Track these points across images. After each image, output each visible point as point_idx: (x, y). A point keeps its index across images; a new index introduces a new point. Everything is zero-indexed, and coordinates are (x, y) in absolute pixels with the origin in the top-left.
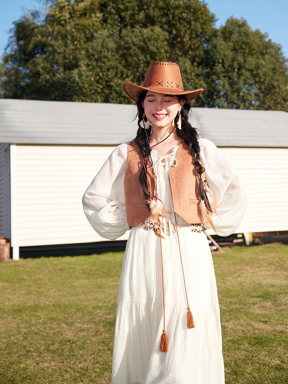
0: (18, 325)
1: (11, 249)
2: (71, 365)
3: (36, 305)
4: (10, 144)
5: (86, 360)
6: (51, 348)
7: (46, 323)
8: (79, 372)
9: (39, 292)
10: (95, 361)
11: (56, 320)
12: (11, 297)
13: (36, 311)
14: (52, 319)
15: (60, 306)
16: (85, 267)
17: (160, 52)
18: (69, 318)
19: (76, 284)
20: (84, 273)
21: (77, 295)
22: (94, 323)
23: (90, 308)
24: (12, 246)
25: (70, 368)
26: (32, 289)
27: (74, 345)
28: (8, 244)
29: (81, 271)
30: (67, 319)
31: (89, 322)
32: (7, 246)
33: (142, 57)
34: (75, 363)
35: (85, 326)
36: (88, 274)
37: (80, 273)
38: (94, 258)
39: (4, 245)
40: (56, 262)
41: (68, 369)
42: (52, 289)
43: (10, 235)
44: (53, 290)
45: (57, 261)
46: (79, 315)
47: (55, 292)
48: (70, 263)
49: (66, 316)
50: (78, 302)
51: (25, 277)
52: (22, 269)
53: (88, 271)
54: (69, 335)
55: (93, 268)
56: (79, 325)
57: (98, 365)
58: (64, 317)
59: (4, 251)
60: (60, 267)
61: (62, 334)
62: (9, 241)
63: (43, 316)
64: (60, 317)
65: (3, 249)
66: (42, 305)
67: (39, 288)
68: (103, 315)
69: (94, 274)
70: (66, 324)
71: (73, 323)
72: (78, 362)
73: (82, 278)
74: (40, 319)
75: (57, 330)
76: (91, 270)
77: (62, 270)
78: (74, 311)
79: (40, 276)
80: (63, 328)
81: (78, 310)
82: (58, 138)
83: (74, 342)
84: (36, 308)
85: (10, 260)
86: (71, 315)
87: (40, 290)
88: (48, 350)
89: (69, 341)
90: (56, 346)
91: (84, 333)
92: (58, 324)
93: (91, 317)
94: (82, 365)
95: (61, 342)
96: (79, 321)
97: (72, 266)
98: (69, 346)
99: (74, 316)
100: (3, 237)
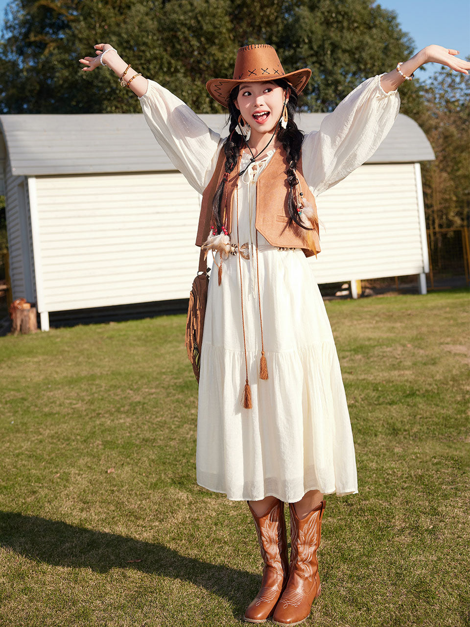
0: (78, 394)
1: (38, 316)
2: (147, 420)
3: (92, 375)
4: (26, 178)
5: (162, 416)
6: (122, 409)
7: (109, 391)
8: (156, 424)
9: (90, 363)
10: (173, 416)
11: (119, 388)
12: (58, 370)
13: (94, 380)
14: (115, 386)
15: (120, 374)
16: (139, 333)
18: (134, 384)
19: (132, 352)
20: (139, 339)
21: (137, 363)
22: (163, 387)
23: (155, 375)
24: (40, 311)
25: (147, 421)
26: (80, 359)
27: (145, 405)
28: (34, 310)
29: (135, 338)
30: (132, 385)
31: (156, 387)
32: (32, 312)
34: (151, 418)
35: (153, 390)
36: (145, 341)
37: (134, 341)
38: (146, 323)
39: (29, 311)
40: (99, 330)
41: (146, 423)
42: (105, 358)
43: (36, 297)
44: (107, 360)
45: (100, 328)
46: (145, 381)
47: (109, 362)
48: (119, 330)
49: (130, 383)
50: (140, 369)
51: (66, 349)
52: (58, 340)
53: (143, 337)
54: (138, 398)
55: (149, 333)
56: (147, 390)
57: (176, 419)
58: (128, 384)
59: (29, 319)
60: (106, 335)
61: (130, 399)
62: (34, 305)
63: (103, 384)
64: (123, 384)
65: (28, 316)
66: (99, 374)
67: (89, 359)
68: (171, 379)
69: (151, 341)
70: (131, 390)
71: (138, 389)
72: (154, 417)
73: (139, 346)
74: (101, 387)
75: (123, 396)
76: (147, 337)
77: (111, 338)
78: (137, 377)
79: (86, 346)
80: (129, 393)
81: (142, 377)
82: (91, 166)
83: (144, 403)
84: (92, 378)
85: (39, 331)
86: (135, 382)
87: (90, 360)
88: (118, 411)
89: (139, 402)
90: (127, 408)
91: (154, 396)
92: (122, 391)
93: (158, 382)
94: (158, 419)
95: (131, 405)
96: (146, 386)
97: (122, 333)
98: (141, 407)
99: (139, 383)
100: (25, 300)
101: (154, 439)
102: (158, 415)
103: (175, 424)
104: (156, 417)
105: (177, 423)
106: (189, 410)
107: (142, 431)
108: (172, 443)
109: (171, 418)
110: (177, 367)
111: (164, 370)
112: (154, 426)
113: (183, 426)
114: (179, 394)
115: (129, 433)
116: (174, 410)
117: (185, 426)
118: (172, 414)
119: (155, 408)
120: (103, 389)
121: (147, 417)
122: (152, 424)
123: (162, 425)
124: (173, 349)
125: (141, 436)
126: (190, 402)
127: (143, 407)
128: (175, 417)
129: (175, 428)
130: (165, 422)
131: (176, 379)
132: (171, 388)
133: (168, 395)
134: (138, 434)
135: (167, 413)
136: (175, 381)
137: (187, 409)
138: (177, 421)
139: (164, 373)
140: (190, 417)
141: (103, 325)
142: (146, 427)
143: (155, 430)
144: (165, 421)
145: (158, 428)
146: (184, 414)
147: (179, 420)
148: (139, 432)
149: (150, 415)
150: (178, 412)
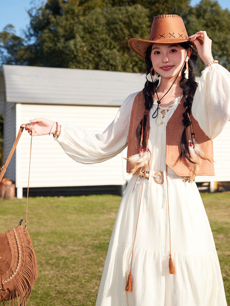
1: (16, 189)
2: (65, 274)
3: (38, 232)
4: (16, 103)
5: (77, 271)
6: (50, 262)
7: (46, 245)
8: (71, 278)
9: (39, 223)
11: (53, 243)
14: (51, 242)
15: (56, 233)
16: (76, 205)
17: (142, 27)
19: (69, 218)
20: (75, 209)
21: (70, 226)
22: (84, 246)
23: (80, 236)
24: (17, 187)
26: (33, 220)
27: (67, 260)
28: (14, 186)
29: (72, 209)
30: (62, 242)
31: (79, 245)
32: (12, 187)
33: (126, 32)
34: (68, 272)
35: (76, 248)
36: (79, 211)
38: (83, 199)
39: (10, 186)
41: (63, 276)
42: (50, 220)
43: (15, 178)
44: (51, 222)
45: (53, 199)
46: (72, 240)
48: (64, 202)
50: (70, 231)
52: (25, 205)
53: (78, 208)
54: (63, 253)
55: (82, 206)
56: (71, 247)
58: (60, 241)
59: (10, 191)
60: (55, 204)
61: (58, 253)
62: (14, 183)
63: (43, 240)
64: (56, 241)
65: (9, 189)
66: (42, 232)
67: (39, 220)
68: (90, 240)
70: (61, 246)
71: (66, 246)
72: (70, 271)
73: (74, 214)
74: (41, 242)
75: (54, 250)
76: (80, 208)
77: (57, 207)
78: (67, 237)
79: (40, 211)
80: (58, 249)
81: (70, 237)
83: (67, 259)
84: (37, 234)
85: (15, 198)
86: (65, 240)
87: (40, 221)
88: (47, 263)
89: (64, 257)
90: (54, 261)
91: (75, 253)
92: (55, 246)
93: (80, 242)
94: (73, 274)
95: (57, 258)
96: (71, 244)
97: (65, 204)
98: (64, 261)
99: (68, 241)
100: (9, 179)
101: (66, 292)
102: (74, 270)
103: (85, 279)
104: (72, 272)
105: (87, 278)
106: (98, 268)
107: (59, 283)
108: (79, 297)
109: (84, 273)
110: (96, 231)
111: (87, 233)
112: (69, 279)
113: (91, 280)
114: (94, 253)
115: (50, 284)
116: (87, 267)
117: (93, 281)
118: (84, 270)
119: (73, 263)
120: (42, 243)
121: (66, 272)
122: (68, 277)
123: (75, 279)
124: (95, 218)
125: (57, 288)
126: (100, 261)
127: (65, 261)
128: (86, 273)
129: (85, 282)
130: (78, 277)
131: (94, 240)
132: (89, 247)
133: (86, 253)
134: (56, 286)
135: (81, 269)
136: (94, 242)
137: (97, 266)
138: (87, 276)
139: (87, 235)
140: (98, 274)
141: (56, 198)
142: (63, 280)
143: (69, 283)
144: (78, 275)
145: (71, 281)
146: (94, 271)
147: (89, 276)
148: (57, 284)
149: (68, 270)
150: (89, 269)
